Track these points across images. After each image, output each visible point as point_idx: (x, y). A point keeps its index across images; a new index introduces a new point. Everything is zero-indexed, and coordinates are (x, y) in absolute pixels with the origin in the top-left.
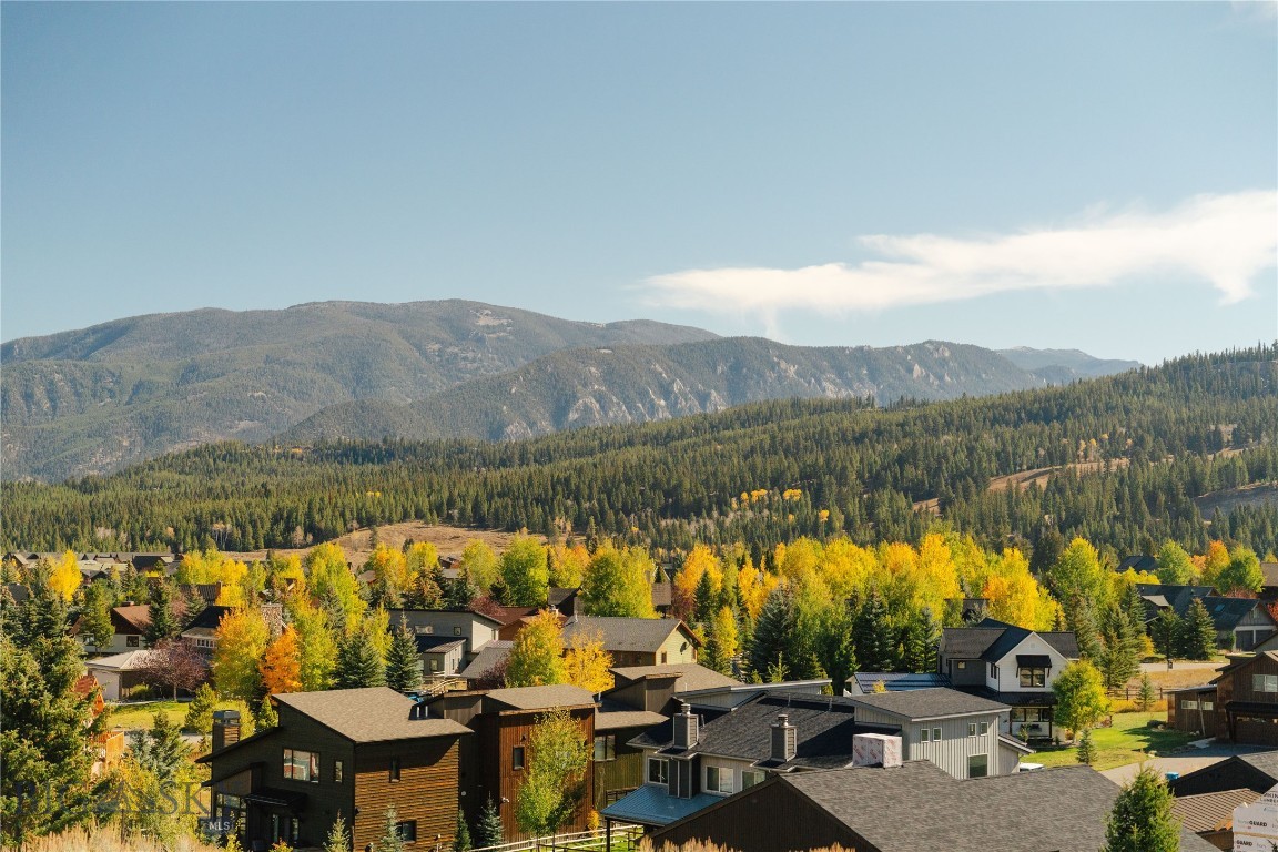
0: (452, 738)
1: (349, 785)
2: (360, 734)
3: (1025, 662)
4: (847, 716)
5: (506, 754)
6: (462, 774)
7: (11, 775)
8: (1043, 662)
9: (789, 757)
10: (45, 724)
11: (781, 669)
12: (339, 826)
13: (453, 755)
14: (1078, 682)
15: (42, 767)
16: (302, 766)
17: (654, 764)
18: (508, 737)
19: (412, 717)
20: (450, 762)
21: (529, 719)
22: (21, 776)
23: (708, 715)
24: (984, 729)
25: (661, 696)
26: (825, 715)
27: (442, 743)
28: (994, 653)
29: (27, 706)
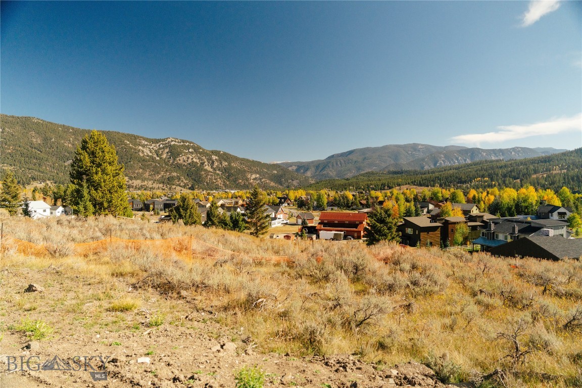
0: (439, 226)
1: (419, 235)
2: (421, 225)
3: (560, 214)
4: (529, 225)
5: (450, 230)
6: (441, 233)
7: (382, 232)
8: (565, 213)
9: (516, 233)
10: (387, 223)
11: (499, 214)
12: (418, 243)
13: (439, 229)
14: (574, 218)
15: (387, 231)
16: (409, 231)
17: (483, 233)
18: (450, 226)
19: (431, 222)
20: (438, 232)
21: (454, 223)
22: (383, 233)
23: (496, 223)
24: (563, 228)
25: (481, 219)
26: (524, 224)
27: (437, 227)
28: (552, 211)
29: (384, 220)
